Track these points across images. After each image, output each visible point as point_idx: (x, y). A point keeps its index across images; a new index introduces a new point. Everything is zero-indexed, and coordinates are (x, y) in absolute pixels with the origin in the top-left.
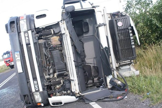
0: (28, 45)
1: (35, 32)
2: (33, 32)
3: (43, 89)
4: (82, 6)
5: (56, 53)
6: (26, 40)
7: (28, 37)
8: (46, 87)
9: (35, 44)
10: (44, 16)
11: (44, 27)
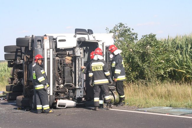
0: (48, 59)
1: (55, 51)
2: (53, 50)
3: (53, 94)
4: (89, 38)
5: (67, 69)
6: (47, 55)
7: (50, 53)
8: (55, 93)
9: (54, 59)
10: (64, 40)
11: (63, 49)
